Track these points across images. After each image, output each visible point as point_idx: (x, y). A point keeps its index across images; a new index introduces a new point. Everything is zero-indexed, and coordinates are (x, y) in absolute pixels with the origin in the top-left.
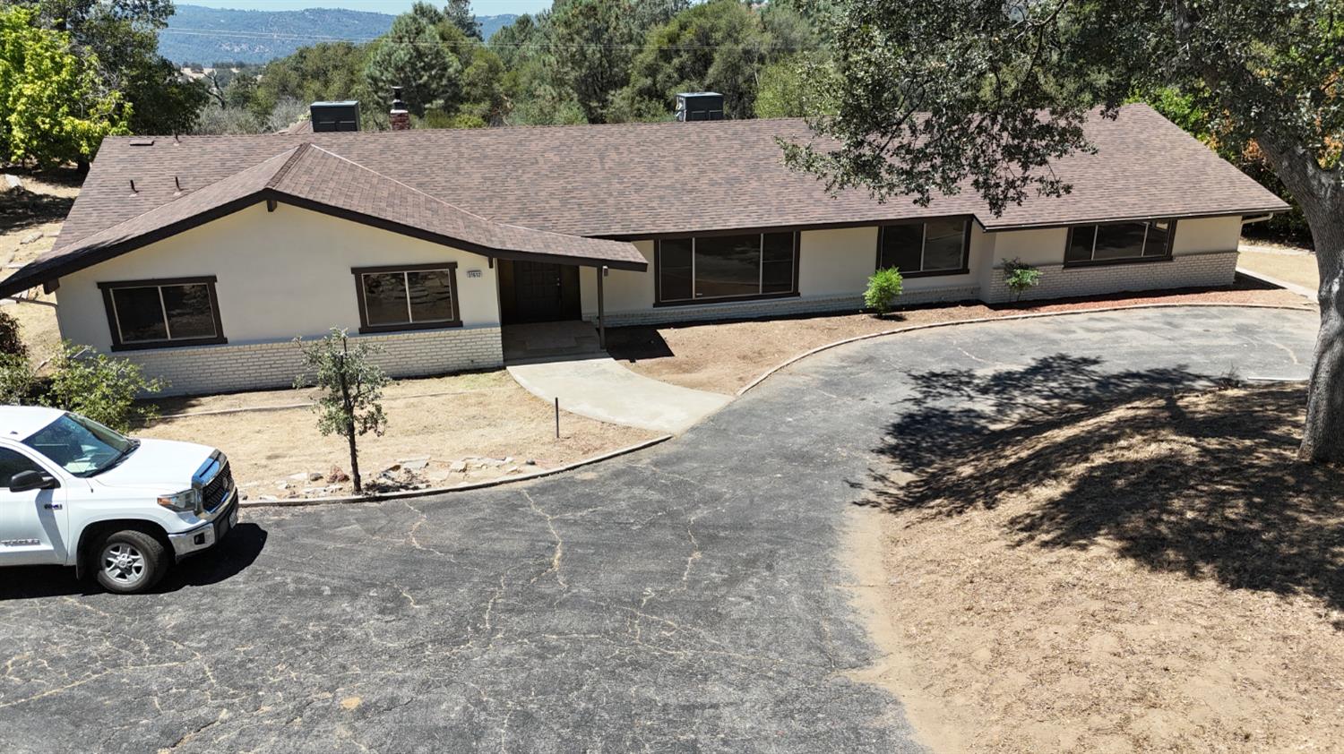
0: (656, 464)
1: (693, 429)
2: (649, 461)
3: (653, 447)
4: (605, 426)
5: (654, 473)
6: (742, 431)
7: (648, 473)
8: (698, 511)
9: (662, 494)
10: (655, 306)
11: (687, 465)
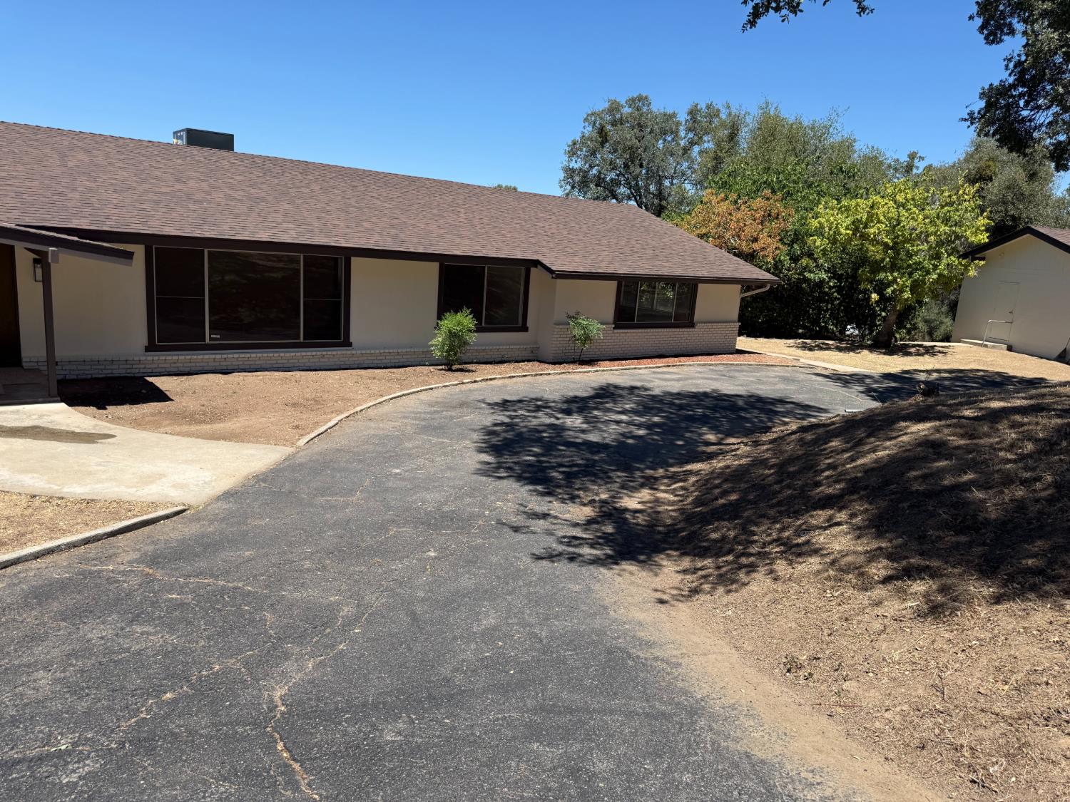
0: (154, 560)
1: (227, 495)
2: (135, 555)
3: (146, 530)
4: (37, 502)
5: (149, 580)
6: (323, 492)
7: (134, 581)
8: (289, 665)
9: (172, 630)
10: (148, 349)
11: (230, 554)
